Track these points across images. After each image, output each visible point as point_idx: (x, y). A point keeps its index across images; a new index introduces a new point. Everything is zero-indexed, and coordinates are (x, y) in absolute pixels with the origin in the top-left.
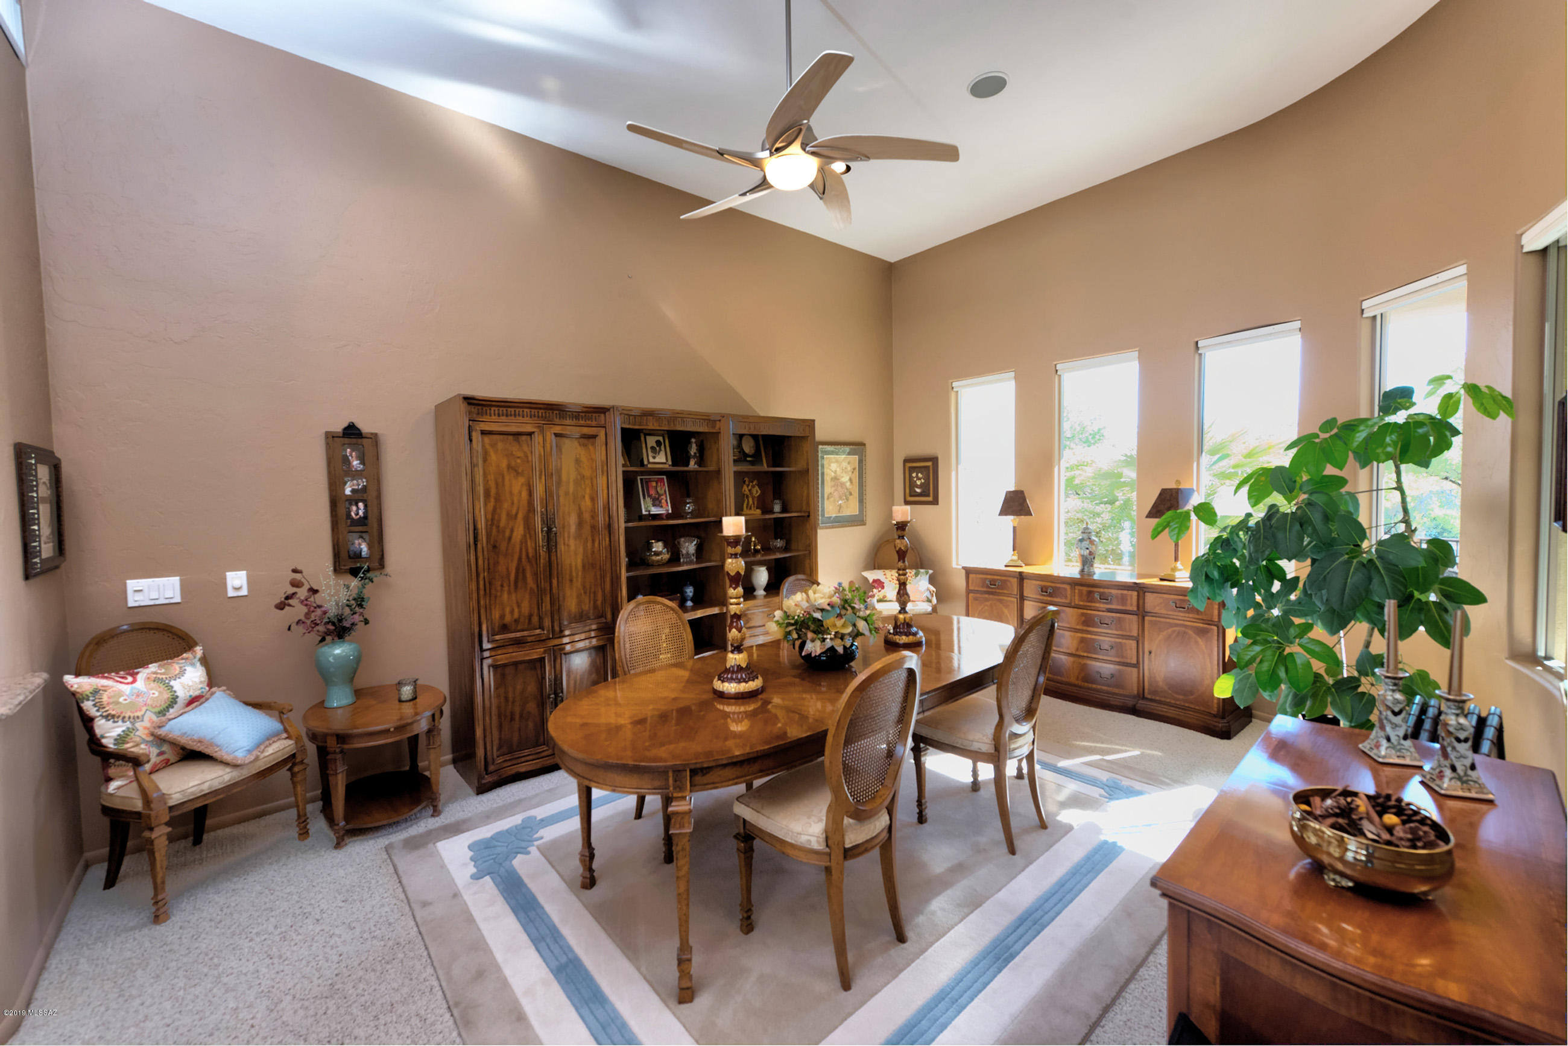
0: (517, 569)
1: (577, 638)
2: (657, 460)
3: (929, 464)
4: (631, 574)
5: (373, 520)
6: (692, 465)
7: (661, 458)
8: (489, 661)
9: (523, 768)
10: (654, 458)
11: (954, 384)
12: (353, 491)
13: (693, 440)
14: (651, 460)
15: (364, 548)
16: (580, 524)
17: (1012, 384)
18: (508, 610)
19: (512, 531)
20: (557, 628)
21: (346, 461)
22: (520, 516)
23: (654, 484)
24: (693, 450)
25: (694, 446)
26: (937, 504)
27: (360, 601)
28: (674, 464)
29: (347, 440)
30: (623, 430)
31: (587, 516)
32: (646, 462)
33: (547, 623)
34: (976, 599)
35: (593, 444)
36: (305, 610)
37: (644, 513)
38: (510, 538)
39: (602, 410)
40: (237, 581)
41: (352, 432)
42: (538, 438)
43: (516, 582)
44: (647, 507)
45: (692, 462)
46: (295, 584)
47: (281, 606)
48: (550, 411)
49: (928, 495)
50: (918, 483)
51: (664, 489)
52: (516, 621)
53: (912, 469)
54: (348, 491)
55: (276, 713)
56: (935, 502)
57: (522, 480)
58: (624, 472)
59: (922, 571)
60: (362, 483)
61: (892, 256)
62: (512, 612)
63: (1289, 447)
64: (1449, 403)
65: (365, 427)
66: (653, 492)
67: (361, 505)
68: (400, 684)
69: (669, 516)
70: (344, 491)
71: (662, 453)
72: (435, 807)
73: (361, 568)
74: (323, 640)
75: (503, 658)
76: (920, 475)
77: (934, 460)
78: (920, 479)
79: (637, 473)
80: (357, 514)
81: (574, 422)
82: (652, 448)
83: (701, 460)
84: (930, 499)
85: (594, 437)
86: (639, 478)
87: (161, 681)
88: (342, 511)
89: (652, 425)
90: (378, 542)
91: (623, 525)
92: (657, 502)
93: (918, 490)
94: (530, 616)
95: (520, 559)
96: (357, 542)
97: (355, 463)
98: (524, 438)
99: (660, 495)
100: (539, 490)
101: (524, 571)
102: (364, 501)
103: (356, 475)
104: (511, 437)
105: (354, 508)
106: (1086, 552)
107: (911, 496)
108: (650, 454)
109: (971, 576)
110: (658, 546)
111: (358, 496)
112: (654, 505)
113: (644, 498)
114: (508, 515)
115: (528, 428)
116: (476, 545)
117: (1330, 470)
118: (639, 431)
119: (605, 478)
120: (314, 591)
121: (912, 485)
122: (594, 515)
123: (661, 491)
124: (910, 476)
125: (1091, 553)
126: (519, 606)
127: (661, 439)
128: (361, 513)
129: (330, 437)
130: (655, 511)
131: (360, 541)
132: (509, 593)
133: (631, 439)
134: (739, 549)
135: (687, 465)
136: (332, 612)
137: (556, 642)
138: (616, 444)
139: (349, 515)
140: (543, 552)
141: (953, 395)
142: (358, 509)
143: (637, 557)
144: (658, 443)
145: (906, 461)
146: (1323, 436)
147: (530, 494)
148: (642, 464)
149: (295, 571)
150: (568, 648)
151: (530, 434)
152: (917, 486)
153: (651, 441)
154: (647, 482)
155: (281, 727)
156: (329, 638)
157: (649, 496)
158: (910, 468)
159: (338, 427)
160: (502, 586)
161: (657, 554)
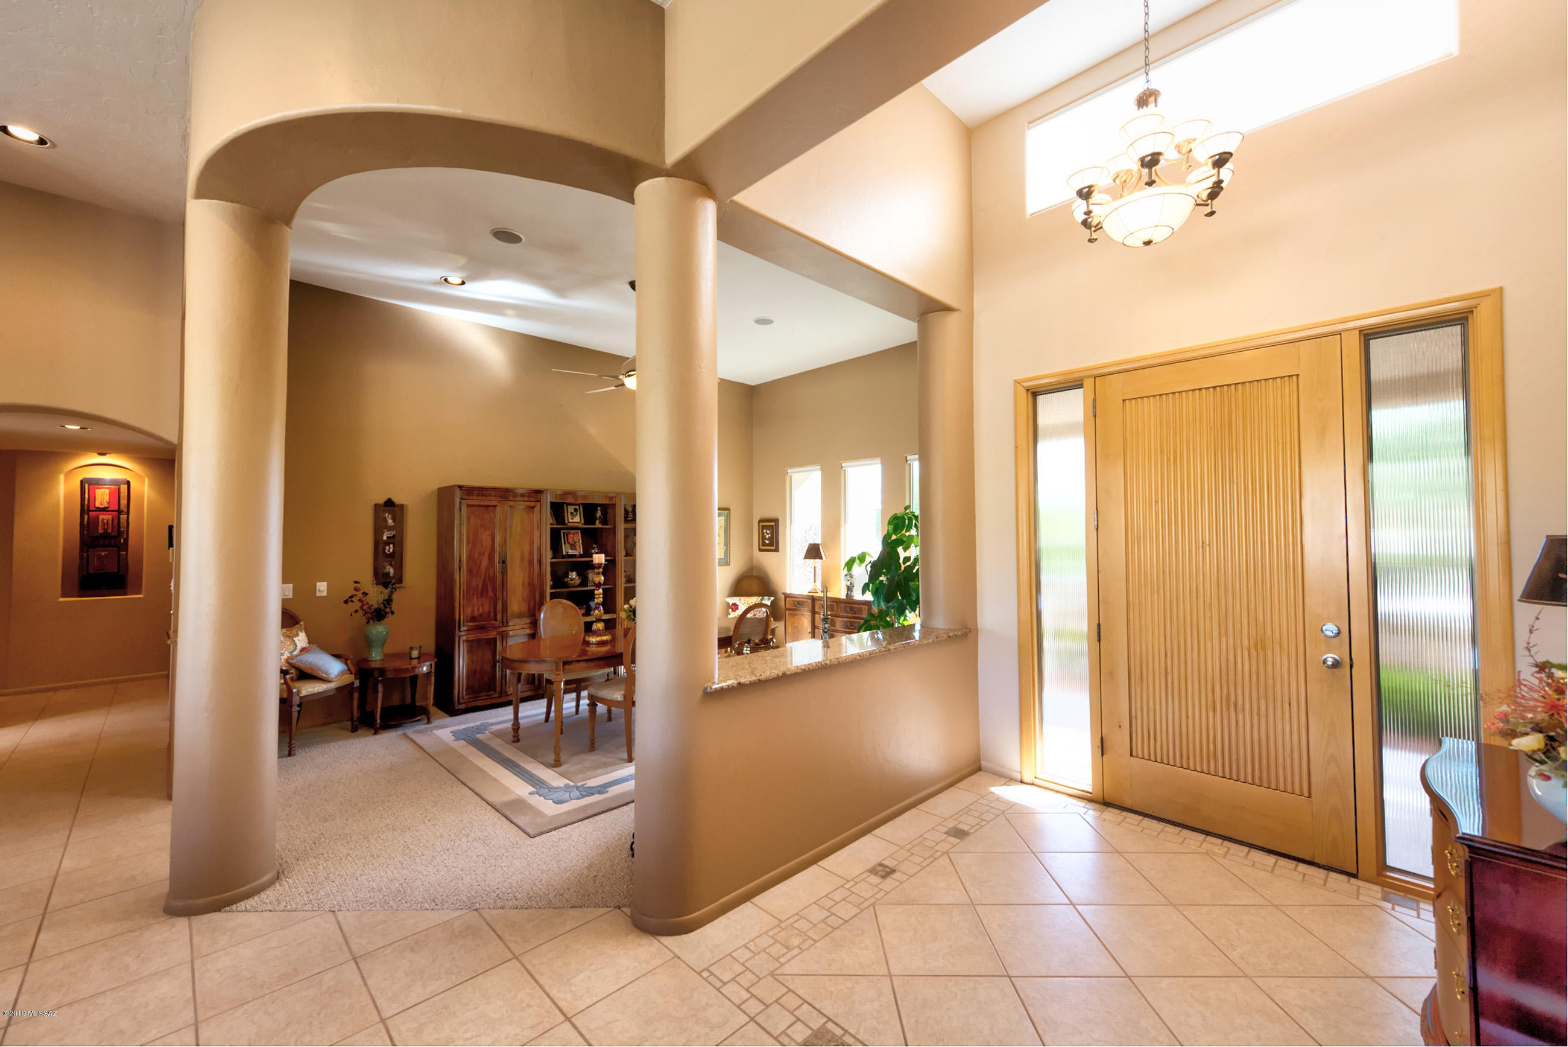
0: (483, 584)
1: (517, 627)
2: (574, 520)
3: (773, 524)
4: (553, 591)
5: (397, 555)
6: (598, 525)
7: (577, 519)
8: (465, 638)
9: (480, 703)
10: (572, 519)
11: (788, 471)
12: (388, 537)
13: (599, 508)
14: (570, 520)
15: (392, 571)
16: (522, 559)
17: (819, 473)
18: (476, 608)
19: (481, 562)
20: (505, 620)
21: (385, 520)
22: (487, 553)
23: (572, 535)
24: (599, 514)
25: (599, 511)
26: (778, 551)
27: (388, 601)
28: (585, 523)
29: (386, 508)
30: (552, 503)
31: (526, 555)
32: (566, 522)
33: (499, 617)
34: (790, 614)
35: (533, 512)
36: (360, 604)
37: (564, 553)
38: (479, 566)
39: (539, 492)
40: (322, 587)
41: (389, 503)
42: (498, 508)
43: (482, 592)
44: (566, 549)
45: (597, 522)
46: (356, 589)
47: (346, 602)
48: (505, 494)
49: (773, 545)
50: (767, 536)
51: (578, 538)
52: (481, 615)
53: (764, 527)
54: (385, 538)
55: (344, 660)
56: (777, 550)
57: (488, 533)
58: (551, 529)
59: (766, 597)
60: (393, 533)
61: (753, 382)
62: (478, 609)
65: (397, 500)
66: (571, 541)
67: (391, 546)
68: (411, 648)
69: (581, 556)
70: (382, 537)
71: (578, 516)
72: (429, 719)
73: (391, 582)
74: (368, 622)
75: (472, 637)
76: (768, 531)
77: (776, 521)
78: (767, 534)
79: (562, 529)
80: (389, 551)
81: (521, 499)
82: (571, 513)
83: (604, 521)
84: (774, 548)
85: (534, 507)
86: (562, 532)
87: (289, 637)
88: (381, 548)
89: (570, 500)
90: (399, 567)
91: (549, 561)
92: (573, 547)
93: (767, 542)
94: (489, 612)
95: (485, 580)
96: (387, 567)
97: (390, 522)
98: (490, 508)
99: (575, 543)
100: (498, 539)
101: (487, 585)
102: (393, 544)
103: (390, 528)
104: (483, 508)
105: (387, 547)
106: (849, 583)
107: (763, 545)
108: (570, 517)
109: (788, 599)
110: (573, 575)
111: (391, 540)
112: (571, 549)
113: (565, 543)
114: (479, 553)
115: (494, 503)
116: (460, 569)
118: (563, 504)
119: (539, 532)
120: (365, 594)
121: (764, 538)
122: (531, 553)
123: (576, 540)
124: (762, 531)
125: (851, 584)
126: (482, 606)
127: (577, 507)
128: (391, 550)
129: (376, 505)
130: (571, 552)
131: (390, 567)
132: (477, 598)
133: (558, 509)
134: (601, 570)
135: (595, 524)
136: (375, 606)
137: (504, 629)
138: (547, 510)
139: (384, 552)
140: (499, 576)
141: (788, 478)
142: (390, 548)
143: (559, 581)
144: (576, 510)
145: (760, 521)
147: (493, 540)
148: (564, 523)
149: (355, 582)
150: (511, 633)
151: (495, 506)
152: (767, 539)
153: (571, 509)
154: (567, 535)
155: (346, 668)
156: (371, 621)
157: (569, 543)
158: (763, 526)
159: (381, 500)
160: (473, 594)
161: (572, 580)
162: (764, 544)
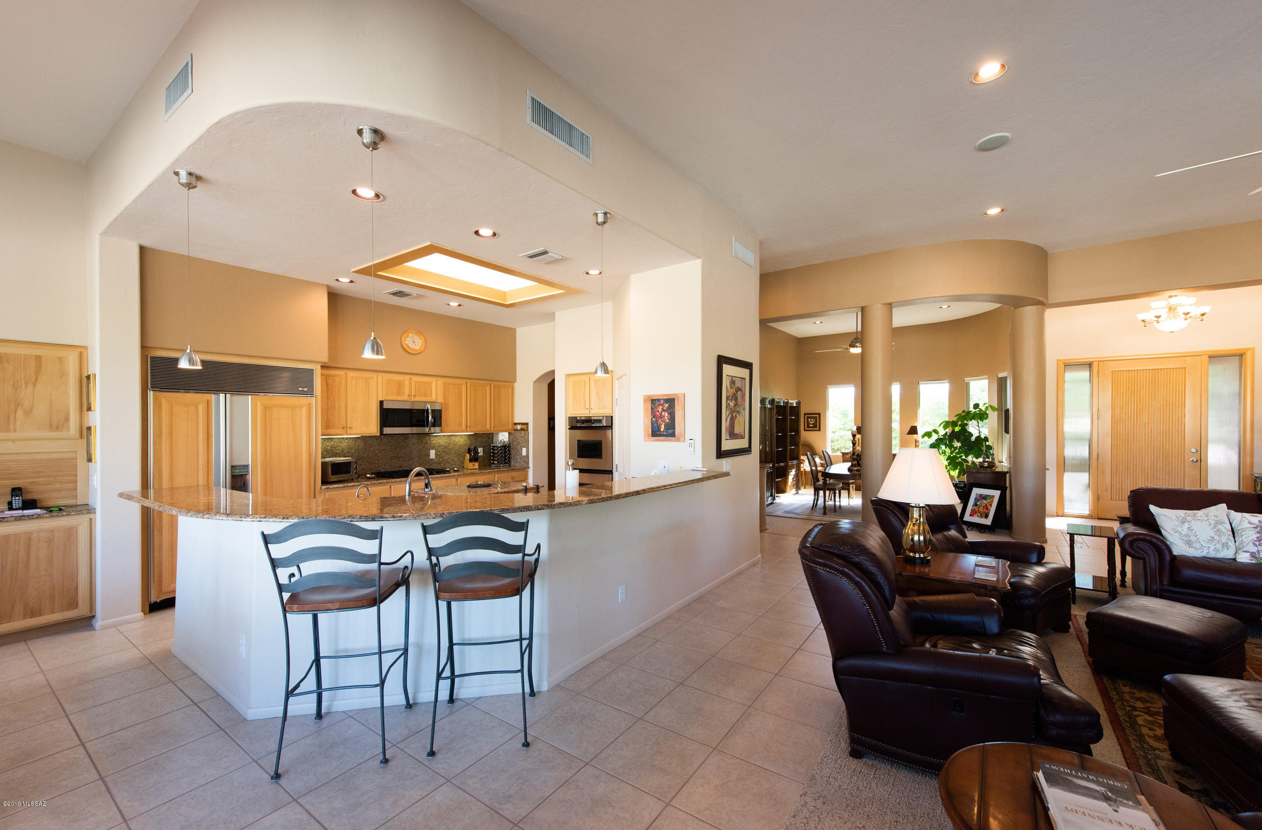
3: (817, 416)
11: (827, 387)
17: (851, 388)
49: (816, 428)
56: (819, 430)
63: (956, 416)
64: (987, 408)
76: (812, 420)
77: (819, 414)
93: (811, 426)
117: (965, 422)
121: (808, 424)
124: (807, 420)
141: (827, 391)
145: (805, 414)
146: (963, 414)
152: (811, 424)
158: (807, 417)
162: (808, 427)
